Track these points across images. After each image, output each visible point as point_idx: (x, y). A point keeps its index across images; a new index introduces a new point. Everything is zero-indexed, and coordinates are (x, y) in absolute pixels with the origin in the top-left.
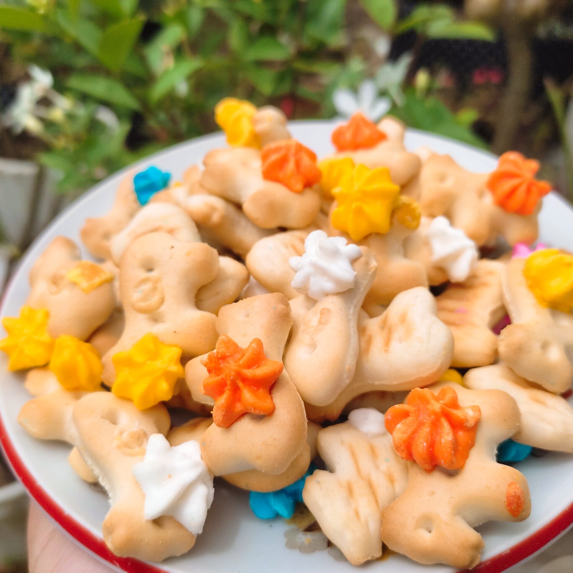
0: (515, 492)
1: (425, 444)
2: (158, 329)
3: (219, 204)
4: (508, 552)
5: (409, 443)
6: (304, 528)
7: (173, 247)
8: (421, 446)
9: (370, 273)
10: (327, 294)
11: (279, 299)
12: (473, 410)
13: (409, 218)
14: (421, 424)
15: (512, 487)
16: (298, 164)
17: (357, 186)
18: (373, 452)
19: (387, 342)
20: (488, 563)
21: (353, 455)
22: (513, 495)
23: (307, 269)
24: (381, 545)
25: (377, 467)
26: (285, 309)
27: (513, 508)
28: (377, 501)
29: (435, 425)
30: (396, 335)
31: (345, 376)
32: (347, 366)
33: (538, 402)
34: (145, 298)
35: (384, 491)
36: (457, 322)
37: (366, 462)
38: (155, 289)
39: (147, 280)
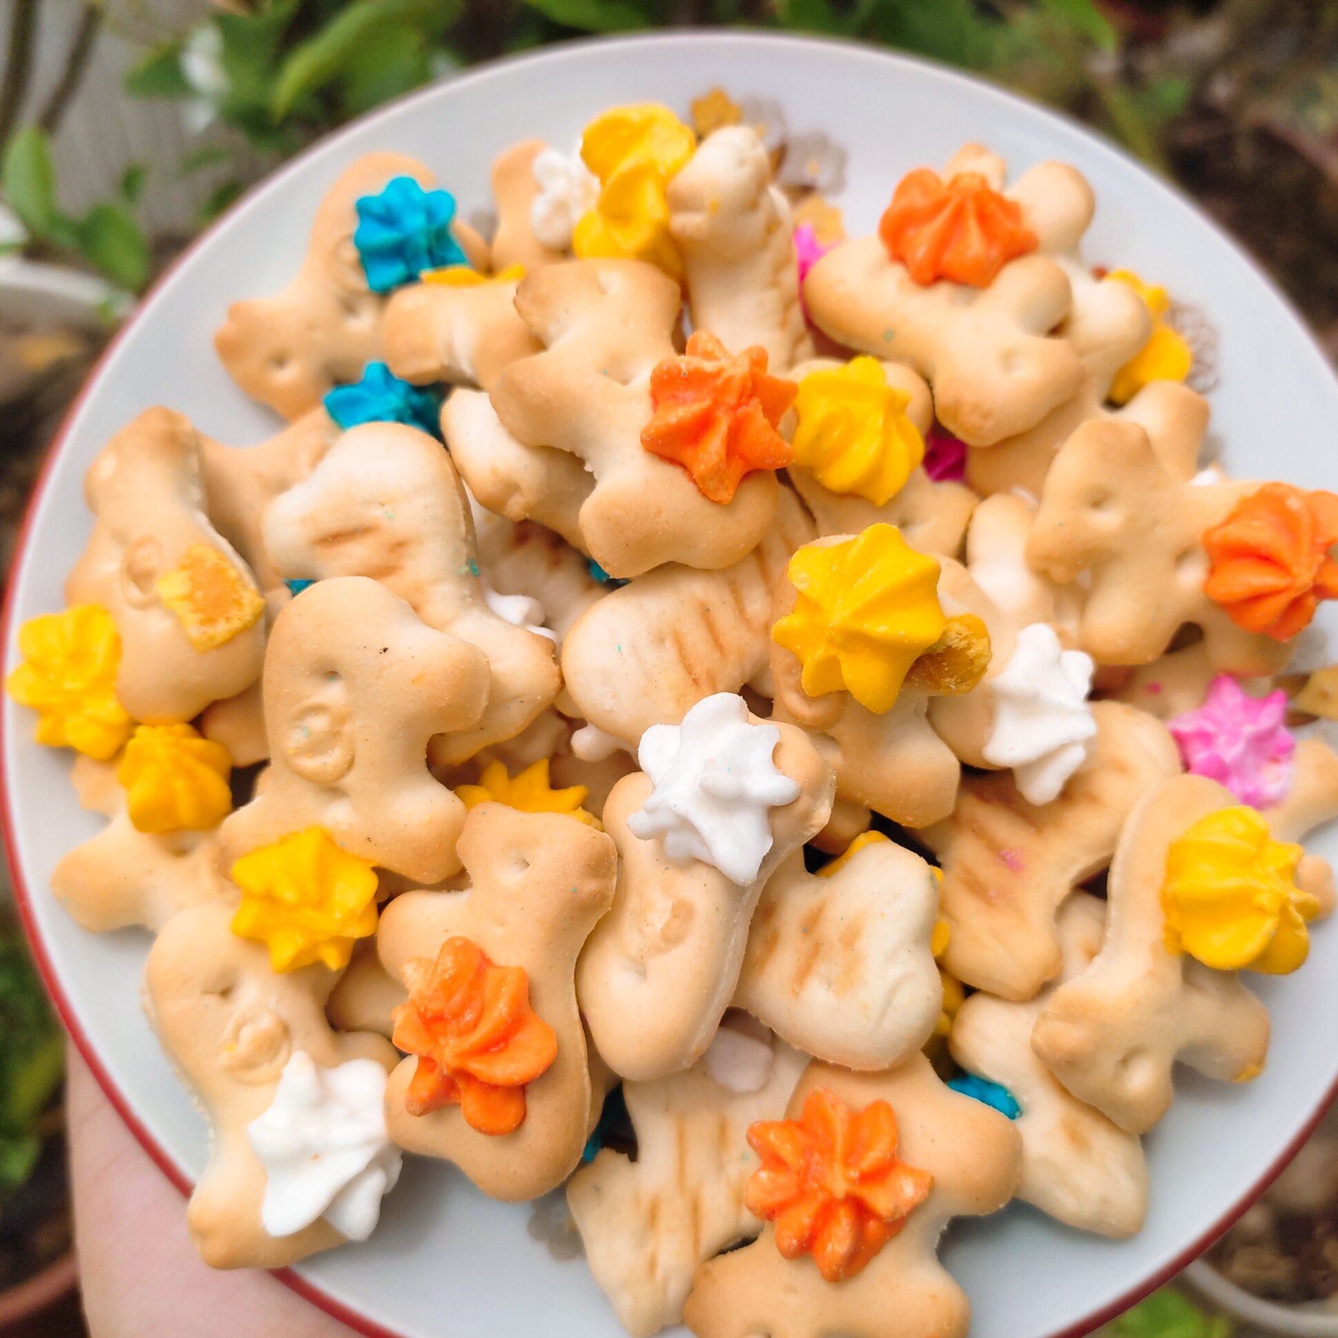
2: (337, 816)
5: (773, 1212)
7: (385, 650)
9: (808, 834)
11: (587, 863)
12: (916, 1185)
13: (951, 682)
14: (802, 1196)
17: (839, 613)
18: (722, 1135)
19: (804, 973)
21: (681, 1138)
25: (722, 1167)
26: (596, 895)
28: (697, 1241)
29: (827, 1212)
30: (822, 968)
32: (694, 1047)
33: (1077, 1140)
34: (315, 747)
35: (718, 1224)
36: (992, 893)
37: (699, 1159)
38: (334, 735)
39: (318, 709)
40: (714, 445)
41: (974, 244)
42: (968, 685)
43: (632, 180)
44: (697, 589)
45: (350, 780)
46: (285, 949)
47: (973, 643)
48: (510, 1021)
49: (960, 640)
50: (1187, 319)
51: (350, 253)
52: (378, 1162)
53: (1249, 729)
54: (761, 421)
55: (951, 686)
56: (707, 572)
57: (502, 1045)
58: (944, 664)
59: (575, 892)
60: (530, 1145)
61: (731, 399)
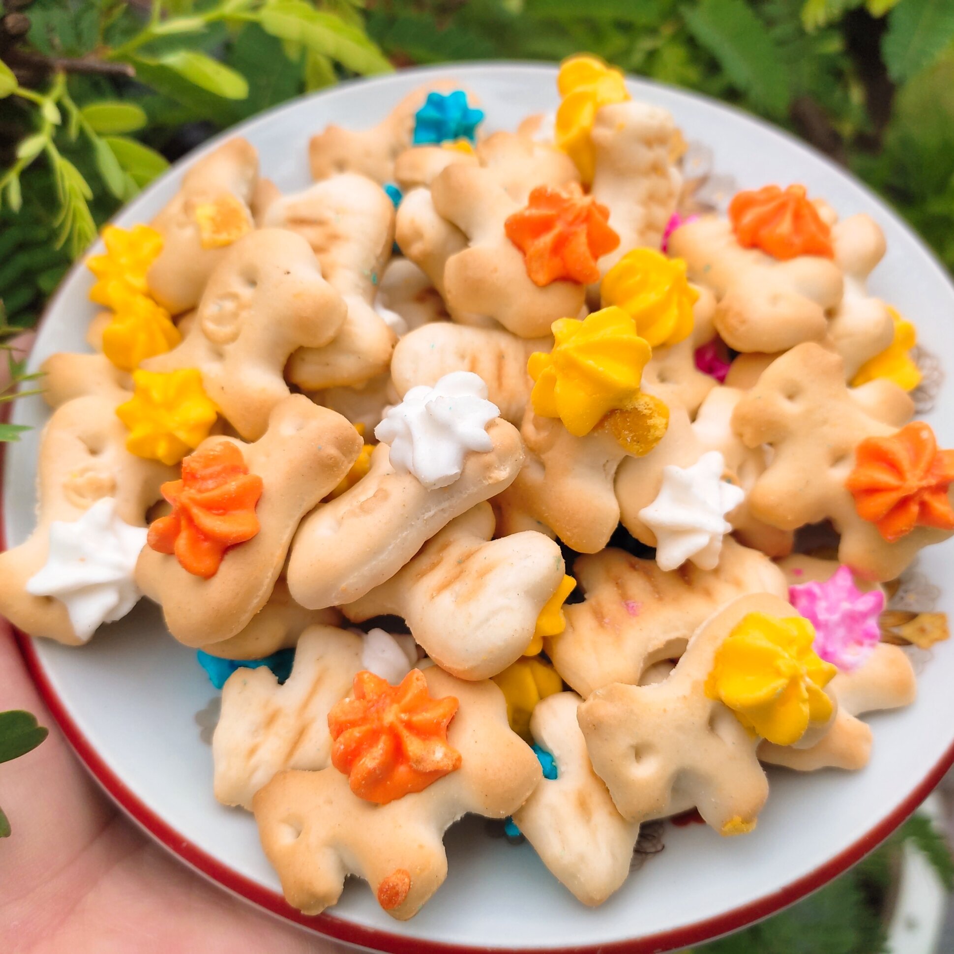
0: (397, 885)
1: (342, 747)
2: (212, 369)
4: (371, 930)
7: (288, 273)
9: (486, 483)
10: (408, 473)
11: (337, 439)
12: (446, 755)
14: (361, 721)
15: (399, 876)
19: (445, 586)
21: (317, 682)
22: (392, 886)
23: (397, 426)
26: (332, 458)
27: (382, 897)
28: (291, 753)
31: (334, 595)
32: (343, 585)
33: (583, 805)
34: (219, 320)
36: (606, 620)
38: (235, 315)
39: (234, 296)
40: (546, 240)
41: (785, 226)
42: (641, 447)
43: (581, 99)
44: (503, 342)
45: (229, 348)
46: (139, 432)
47: (654, 416)
48: (234, 496)
49: (645, 409)
50: (928, 363)
51: (410, 123)
53: (846, 606)
54: (583, 239)
55: (628, 439)
56: (514, 335)
57: (221, 511)
58: (628, 420)
59: (320, 449)
60: (207, 594)
61: (570, 217)
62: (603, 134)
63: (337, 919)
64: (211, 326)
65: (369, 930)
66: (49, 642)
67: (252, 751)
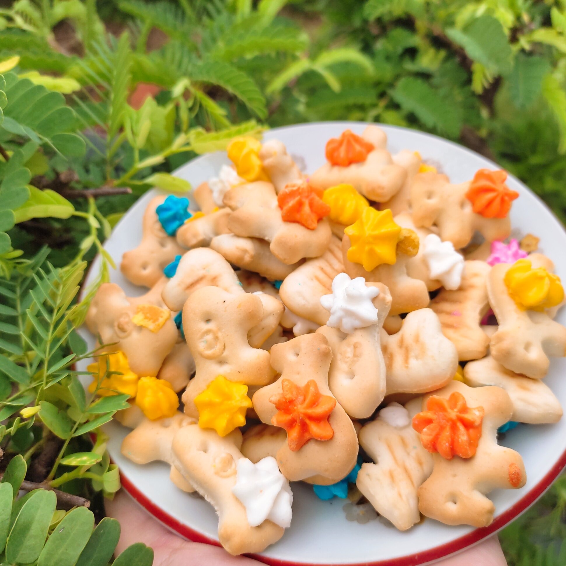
0: (515, 471)
1: (447, 444)
2: (225, 369)
3: (247, 245)
5: (435, 443)
6: (356, 502)
7: (225, 301)
8: (444, 446)
9: (387, 306)
10: (356, 329)
11: (320, 340)
12: (479, 411)
13: (410, 249)
14: (442, 428)
15: (512, 467)
16: (311, 205)
17: (368, 232)
18: (404, 443)
19: (406, 359)
20: (499, 518)
21: (390, 448)
22: (514, 473)
23: (339, 314)
24: (419, 514)
25: (408, 454)
26: (327, 348)
27: (514, 482)
28: (412, 482)
29: (454, 427)
30: (412, 354)
31: (380, 397)
32: (381, 389)
34: (210, 346)
35: (416, 473)
36: (455, 325)
37: (400, 452)
38: (216, 338)
39: (208, 332)
40: (306, 209)
44: (316, 263)
45: (226, 354)
47: (411, 235)
49: (407, 234)
51: (158, 226)
52: (283, 488)
53: (509, 253)
54: (317, 198)
57: (317, 403)
58: (405, 243)
59: (319, 350)
60: (339, 443)
62: (268, 162)
63: (497, 518)
64: (209, 352)
65: (511, 509)
66: (270, 547)
67: (400, 495)
